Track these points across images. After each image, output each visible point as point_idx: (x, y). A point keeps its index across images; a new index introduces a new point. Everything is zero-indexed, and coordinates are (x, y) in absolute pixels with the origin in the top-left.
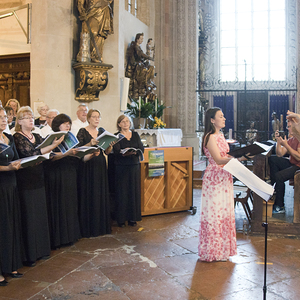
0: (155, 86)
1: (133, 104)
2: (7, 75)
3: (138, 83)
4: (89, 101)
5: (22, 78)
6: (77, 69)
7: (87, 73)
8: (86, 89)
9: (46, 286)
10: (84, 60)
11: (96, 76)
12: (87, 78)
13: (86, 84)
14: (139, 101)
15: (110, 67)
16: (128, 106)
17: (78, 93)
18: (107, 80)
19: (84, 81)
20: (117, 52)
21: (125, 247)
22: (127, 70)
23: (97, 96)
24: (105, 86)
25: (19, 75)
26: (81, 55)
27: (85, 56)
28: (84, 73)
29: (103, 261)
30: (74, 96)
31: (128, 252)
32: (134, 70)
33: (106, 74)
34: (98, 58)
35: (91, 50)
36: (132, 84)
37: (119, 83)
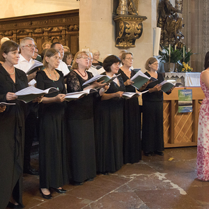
0: (182, 36)
1: (164, 51)
2: (61, 28)
3: (168, 33)
4: (127, 48)
5: (73, 30)
6: (116, 20)
7: (125, 24)
8: (125, 37)
9: (88, 202)
10: (122, 13)
11: (132, 26)
12: (125, 28)
13: (125, 33)
14: (169, 49)
15: (145, 18)
16: (160, 53)
17: (118, 41)
18: (142, 30)
19: (122, 31)
20: (150, 6)
21: (157, 174)
22: (158, 22)
23: (134, 44)
24: (140, 35)
25: (71, 27)
26: (120, 9)
27: (123, 10)
28: (122, 24)
29: (138, 185)
30: (114, 43)
31: (160, 178)
32: (164, 22)
33: (141, 24)
34: (135, 11)
35: (128, 4)
36: (163, 34)
37: (152, 32)
